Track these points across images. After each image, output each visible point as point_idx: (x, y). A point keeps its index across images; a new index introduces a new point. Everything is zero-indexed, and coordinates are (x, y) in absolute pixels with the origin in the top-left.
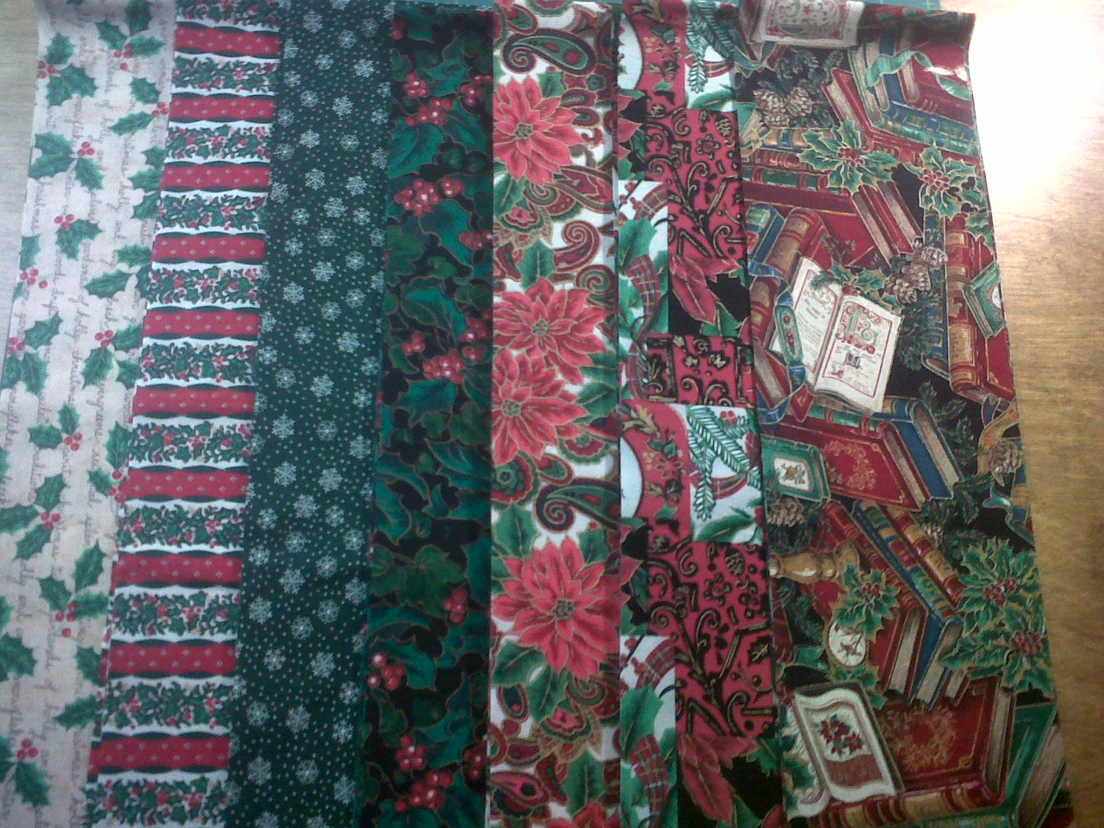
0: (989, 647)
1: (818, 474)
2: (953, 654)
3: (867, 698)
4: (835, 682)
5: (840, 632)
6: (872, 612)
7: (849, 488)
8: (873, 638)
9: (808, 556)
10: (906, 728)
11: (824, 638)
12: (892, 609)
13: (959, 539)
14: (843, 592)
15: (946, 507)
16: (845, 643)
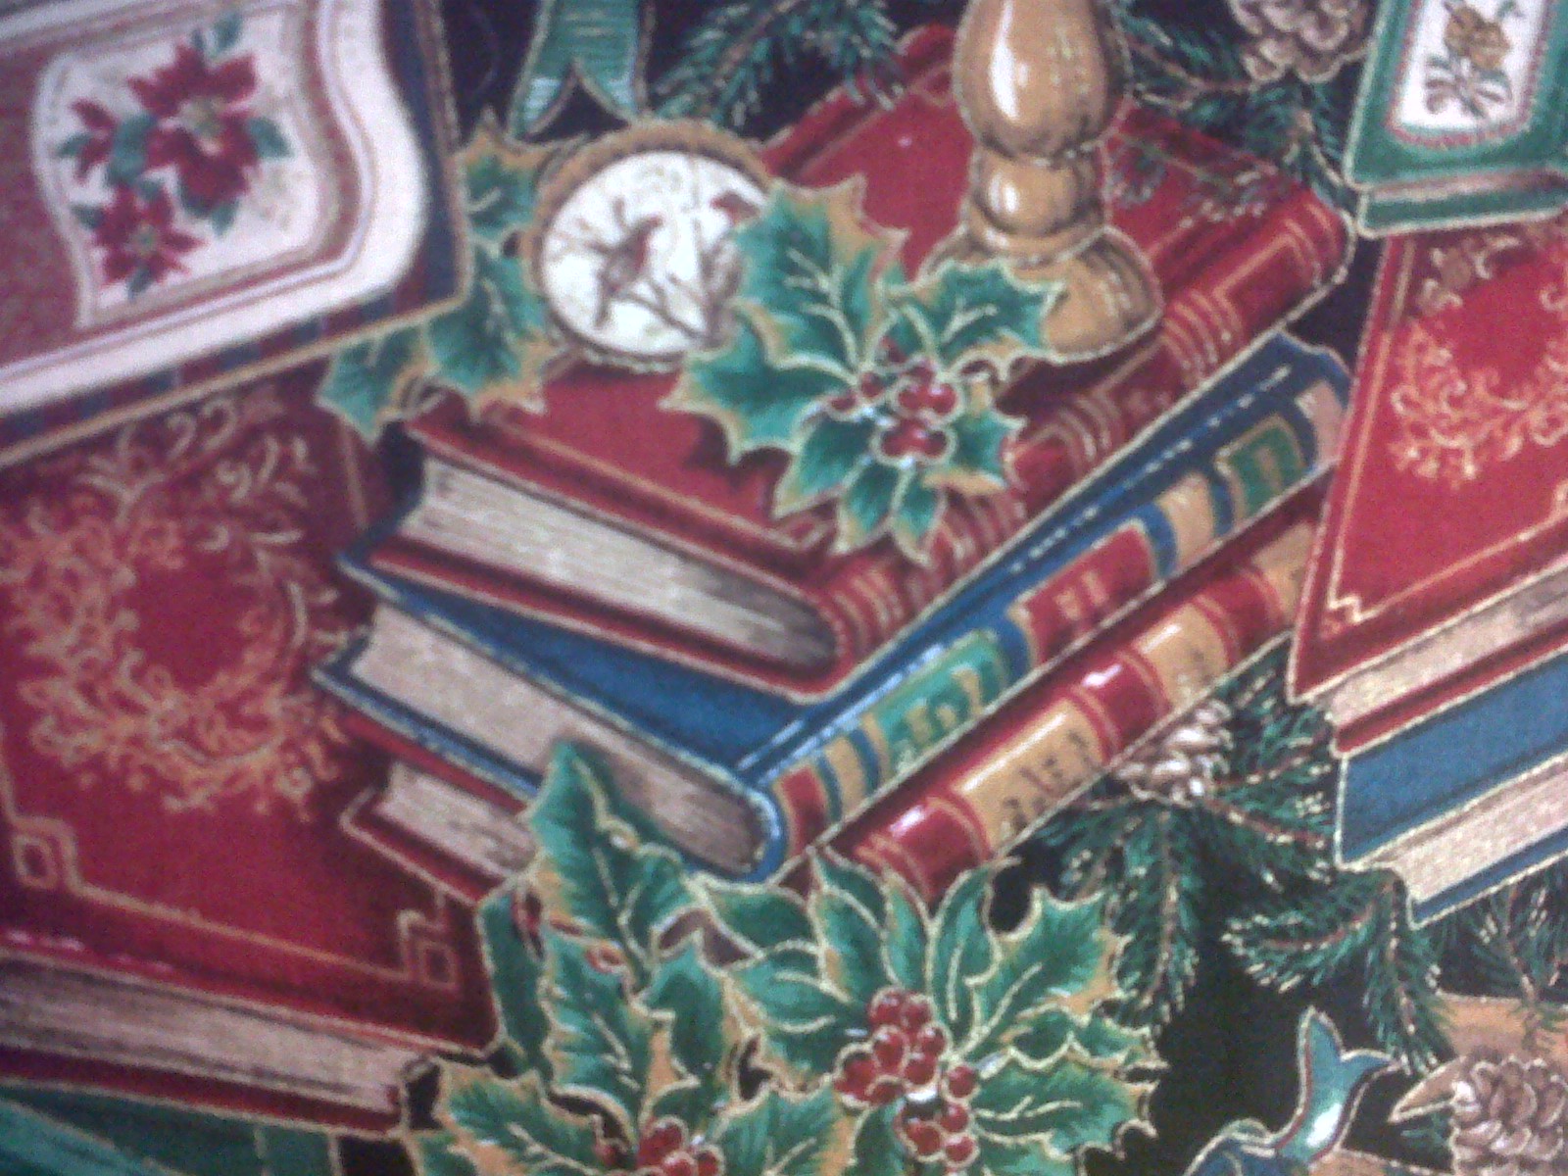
0: (637, 1007)
1: (1467, 185)
2: (605, 821)
3: (378, 333)
4: (461, 163)
5: (715, 223)
6: (812, 407)
7: (1401, 337)
8: (682, 400)
9: (1089, 83)
10: (221, 538)
11: (684, 128)
12: (825, 510)
13: (1155, 882)
14: (911, 259)
15: (1302, 828)
16: (658, 241)
